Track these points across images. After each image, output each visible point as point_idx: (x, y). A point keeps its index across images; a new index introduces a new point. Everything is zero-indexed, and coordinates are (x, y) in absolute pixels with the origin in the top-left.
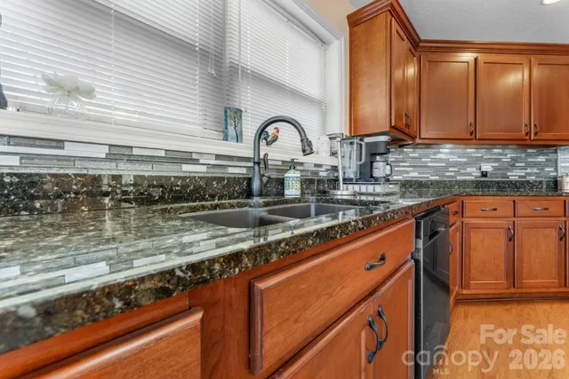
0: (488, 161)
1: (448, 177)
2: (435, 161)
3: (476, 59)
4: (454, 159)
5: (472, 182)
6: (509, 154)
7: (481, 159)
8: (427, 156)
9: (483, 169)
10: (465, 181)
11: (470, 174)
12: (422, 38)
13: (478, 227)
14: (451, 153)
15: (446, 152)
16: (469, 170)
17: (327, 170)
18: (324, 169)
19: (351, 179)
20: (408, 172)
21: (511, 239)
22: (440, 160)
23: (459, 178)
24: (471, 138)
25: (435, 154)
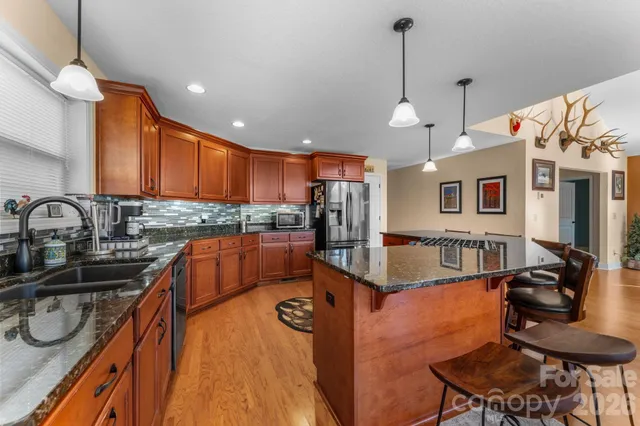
0: (206, 211)
1: (181, 224)
2: (169, 211)
3: (199, 142)
4: (183, 210)
5: (196, 227)
6: (217, 208)
7: (202, 210)
8: (164, 207)
9: (203, 218)
10: (191, 227)
11: (194, 221)
12: (162, 115)
13: (200, 260)
14: (180, 206)
15: (178, 206)
16: (195, 218)
17: (77, 231)
18: (74, 230)
19: (107, 239)
20: (147, 222)
21: (218, 265)
22: (174, 211)
23: (188, 225)
24: (196, 196)
25: (170, 206)
